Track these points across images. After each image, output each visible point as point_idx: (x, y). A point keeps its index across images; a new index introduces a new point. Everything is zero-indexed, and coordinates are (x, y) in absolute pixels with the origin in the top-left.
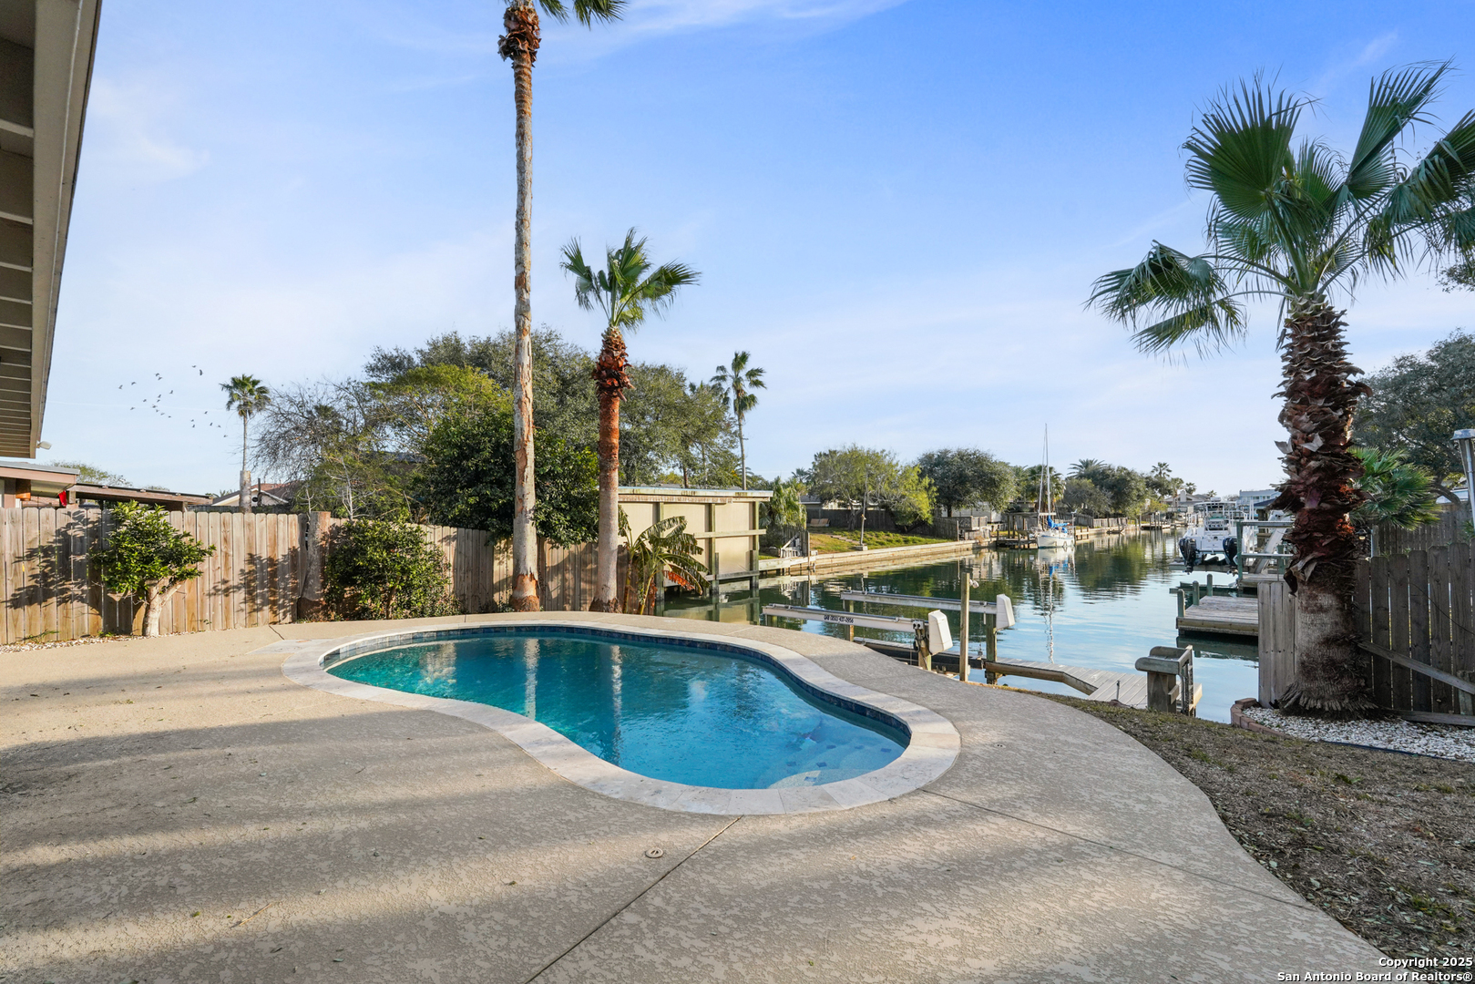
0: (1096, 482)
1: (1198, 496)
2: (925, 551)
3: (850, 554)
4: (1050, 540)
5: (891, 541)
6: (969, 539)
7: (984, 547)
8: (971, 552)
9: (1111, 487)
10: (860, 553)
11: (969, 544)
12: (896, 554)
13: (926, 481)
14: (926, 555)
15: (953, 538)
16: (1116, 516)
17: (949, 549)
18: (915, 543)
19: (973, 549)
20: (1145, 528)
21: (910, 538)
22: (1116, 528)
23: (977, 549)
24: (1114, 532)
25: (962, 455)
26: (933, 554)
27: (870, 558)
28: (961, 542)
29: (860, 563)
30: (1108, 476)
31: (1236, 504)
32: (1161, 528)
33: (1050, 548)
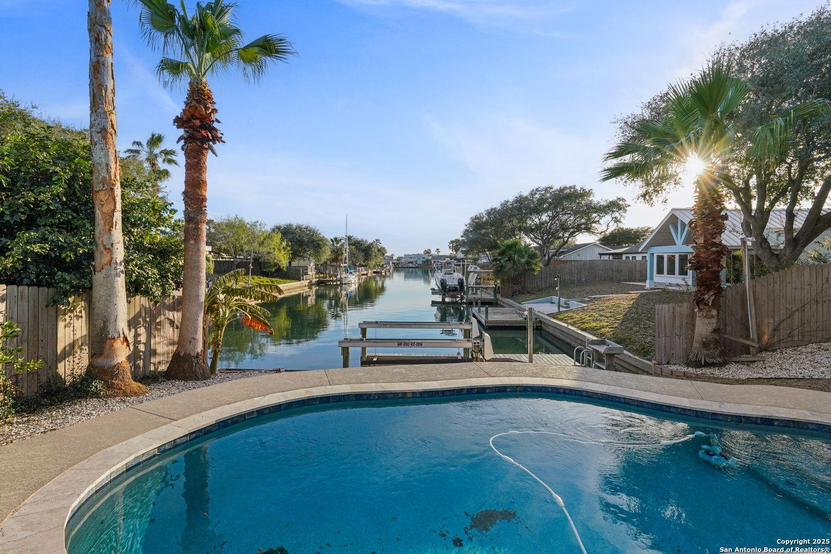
0: (357, 248)
1: (387, 256)
4: (349, 280)
6: (306, 280)
7: (313, 285)
8: (307, 287)
9: (363, 251)
11: (306, 282)
15: (299, 279)
16: (364, 266)
17: (297, 286)
19: (308, 285)
20: (375, 272)
21: (273, 279)
22: (365, 272)
23: (310, 286)
24: (364, 275)
25: (299, 228)
26: (288, 290)
28: (302, 282)
30: (361, 245)
31: (403, 261)
32: (381, 273)
33: (349, 284)
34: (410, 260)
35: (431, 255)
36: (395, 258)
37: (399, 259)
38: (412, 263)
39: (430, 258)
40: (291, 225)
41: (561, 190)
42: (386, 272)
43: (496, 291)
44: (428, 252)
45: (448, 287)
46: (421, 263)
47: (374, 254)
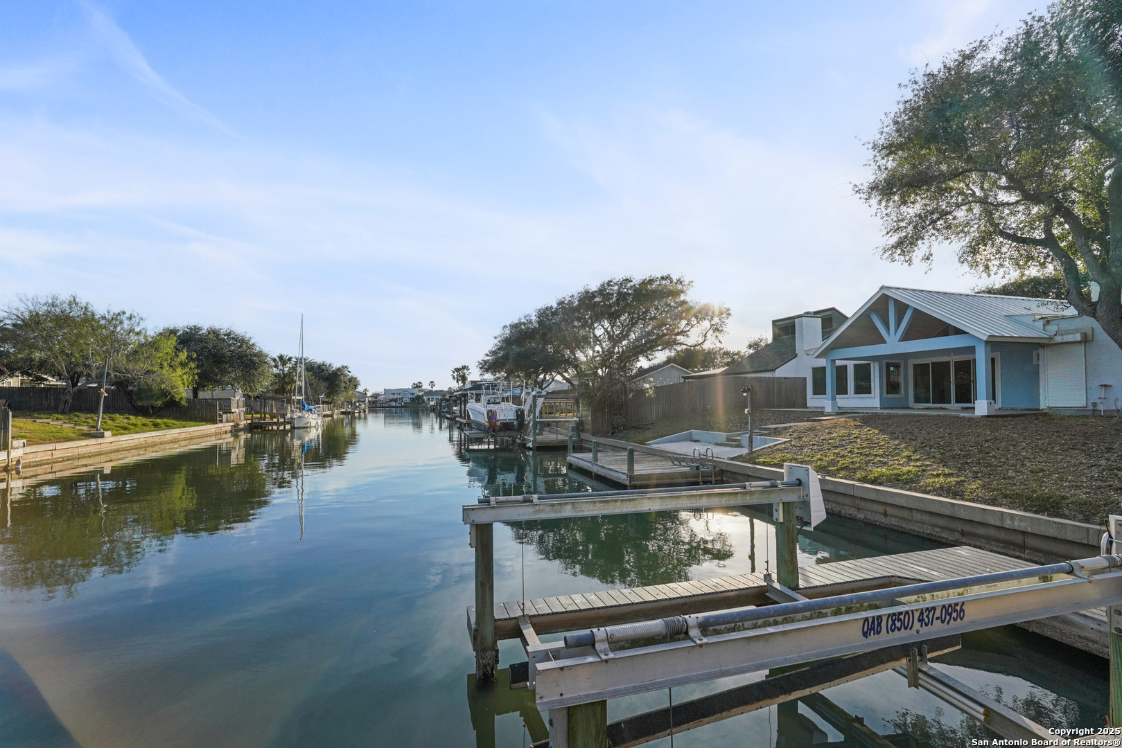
0: (315, 374)
1: (360, 391)
2: (183, 436)
3: (84, 443)
5: (135, 425)
6: (228, 421)
7: (241, 430)
8: (229, 435)
9: (325, 380)
10: (100, 441)
11: (228, 426)
12: (150, 441)
13: (183, 356)
14: (185, 440)
15: (213, 421)
16: (328, 403)
17: (208, 432)
18: (168, 427)
19: (231, 432)
20: (343, 413)
21: (159, 421)
22: (329, 413)
23: (235, 432)
24: (328, 416)
25: (214, 333)
26: (191, 439)
27: (113, 447)
28: (221, 425)
29: (100, 454)
30: (323, 370)
31: (381, 398)
32: (354, 413)
33: (306, 428)
34: (392, 397)
35: (422, 391)
36: (369, 394)
37: (376, 396)
38: (395, 400)
39: (421, 394)
40: (197, 329)
41: (644, 283)
42: (360, 412)
43: (579, 427)
44: (418, 386)
45: (498, 424)
46: (409, 401)
47: (343, 385)
